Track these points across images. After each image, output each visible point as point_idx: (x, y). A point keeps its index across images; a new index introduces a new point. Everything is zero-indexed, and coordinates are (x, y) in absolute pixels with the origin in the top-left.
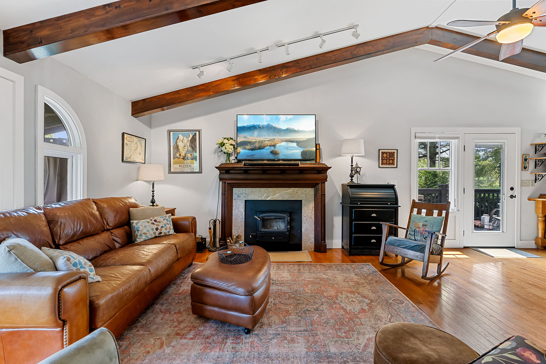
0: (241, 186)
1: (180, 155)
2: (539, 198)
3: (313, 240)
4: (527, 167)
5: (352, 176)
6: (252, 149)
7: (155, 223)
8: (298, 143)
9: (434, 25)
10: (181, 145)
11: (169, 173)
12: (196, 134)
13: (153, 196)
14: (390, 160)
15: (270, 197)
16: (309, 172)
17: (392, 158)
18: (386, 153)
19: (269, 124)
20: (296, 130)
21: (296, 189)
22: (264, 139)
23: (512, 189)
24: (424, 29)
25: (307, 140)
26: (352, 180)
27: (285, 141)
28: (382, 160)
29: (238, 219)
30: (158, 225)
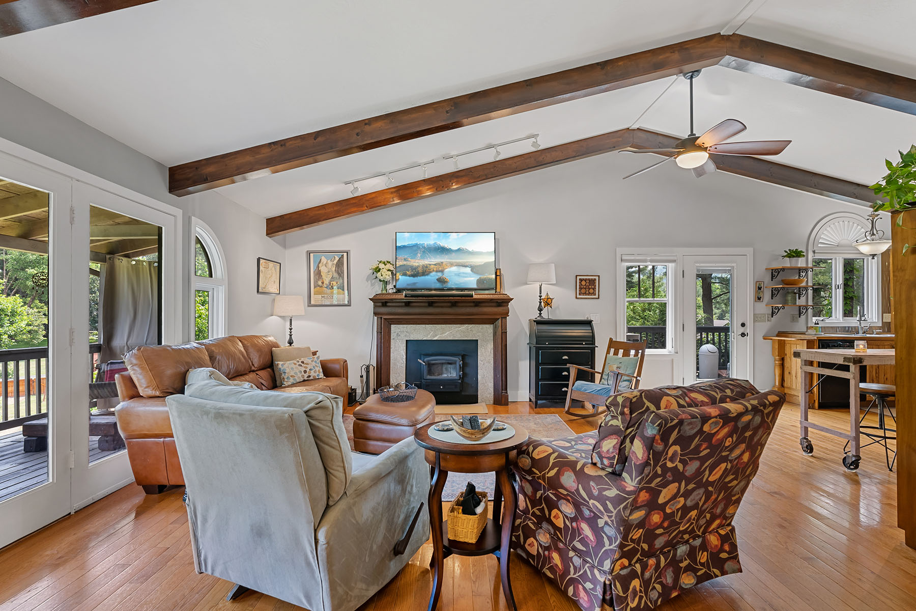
0: (401, 322)
1: (323, 283)
2: (777, 336)
3: (492, 390)
4: (761, 298)
5: (540, 310)
6: (414, 276)
7: (302, 364)
8: (474, 269)
9: (635, 127)
10: (323, 269)
11: (308, 306)
12: (343, 255)
13: (291, 335)
14: (589, 289)
15: (438, 337)
16: (487, 304)
17: (593, 287)
18: (585, 280)
19: (435, 243)
20: (471, 250)
21: (471, 326)
22: (430, 263)
23: (743, 325)
24: (623, 131)
25: (485, 263)
26: (540, 314)
27: (456, 265)
28: (581, 289)
29: (398, 364)
30: (307, 368)
